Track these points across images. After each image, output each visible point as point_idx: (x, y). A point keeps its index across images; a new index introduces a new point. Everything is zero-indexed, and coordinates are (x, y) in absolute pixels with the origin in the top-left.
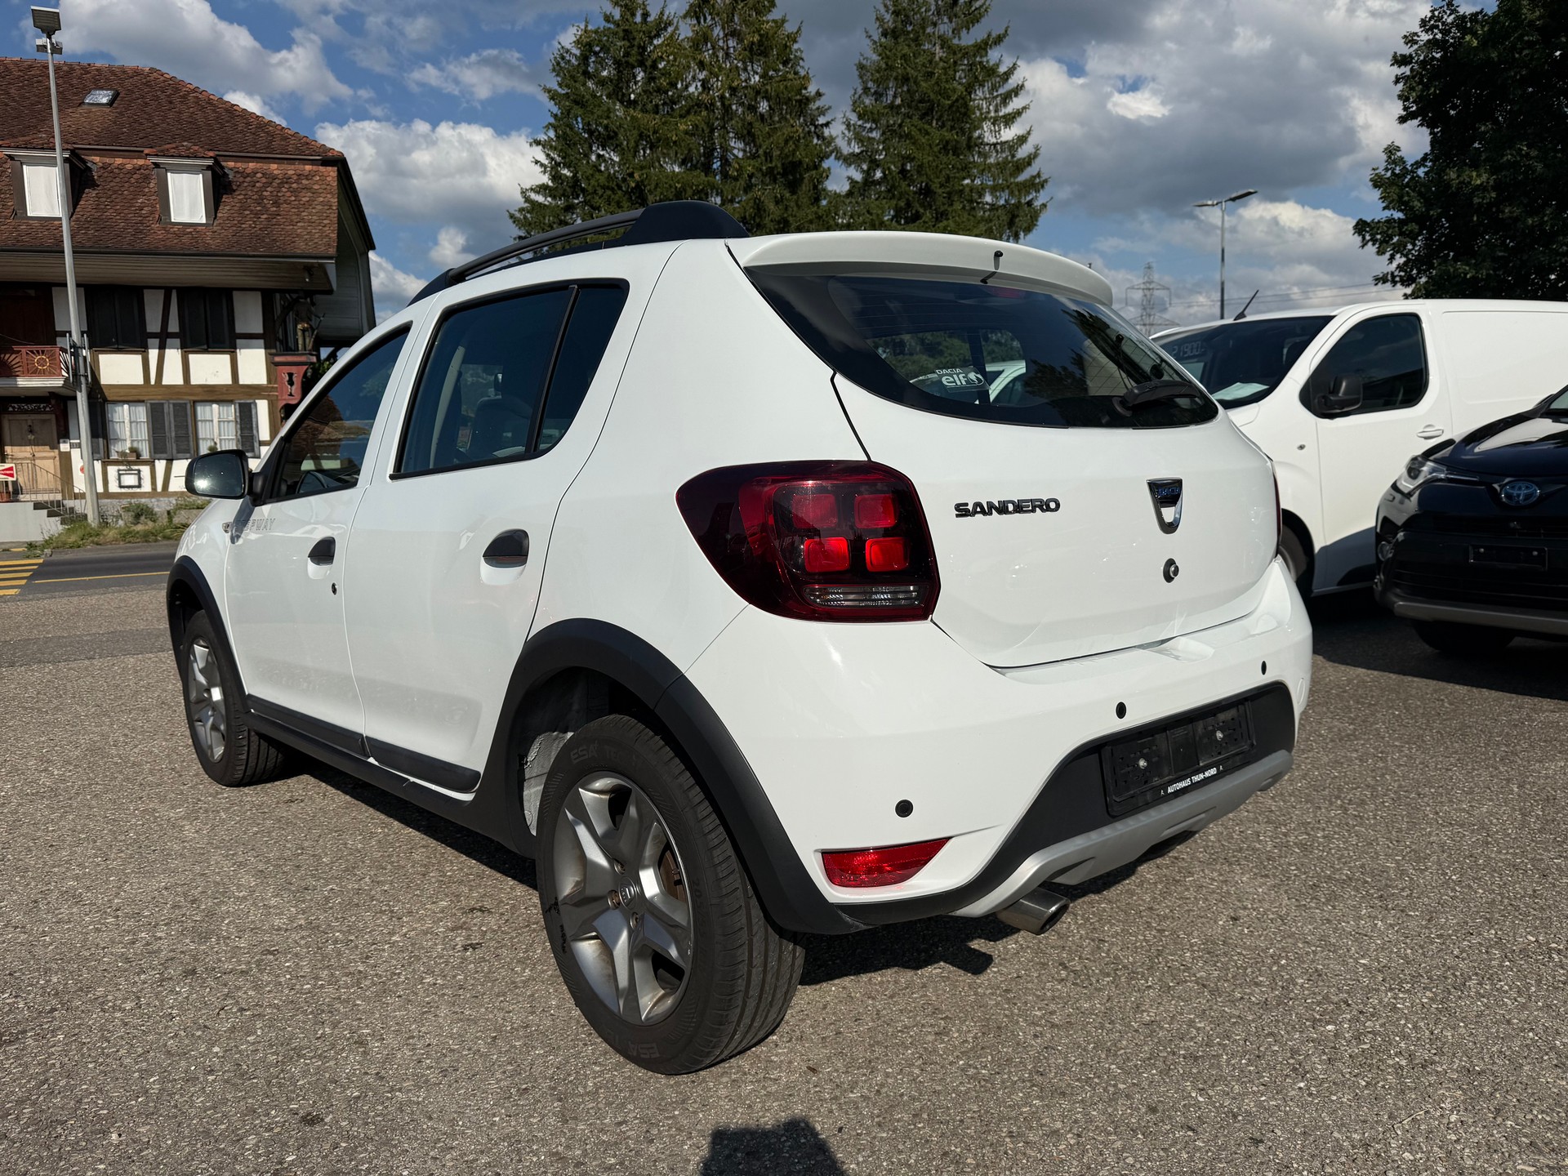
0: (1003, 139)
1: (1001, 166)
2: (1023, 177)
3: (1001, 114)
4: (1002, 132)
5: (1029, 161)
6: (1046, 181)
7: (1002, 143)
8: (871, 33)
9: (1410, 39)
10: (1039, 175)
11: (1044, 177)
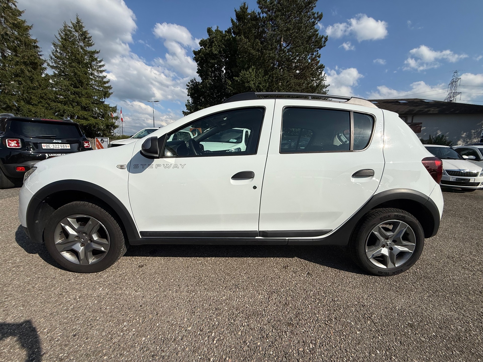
0: (100, 75)
1: (100, 82)
2: (106, 85)
3: (99, 69)
4: (100, 74)
5: (108, 82)
6: (112, 88)
7: (100, 76)
8: (57, 36)
9: (189, 83)
10: (111, 86)
11: (112, 87)
